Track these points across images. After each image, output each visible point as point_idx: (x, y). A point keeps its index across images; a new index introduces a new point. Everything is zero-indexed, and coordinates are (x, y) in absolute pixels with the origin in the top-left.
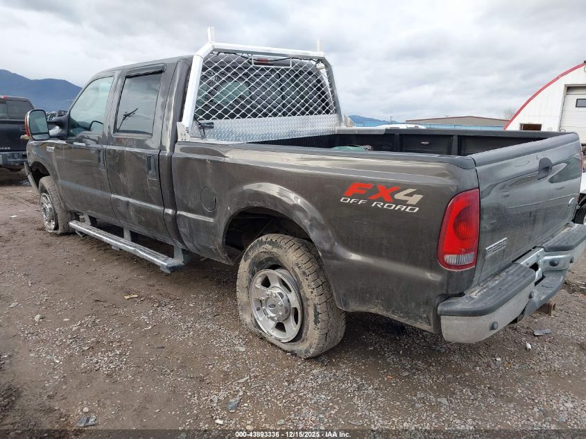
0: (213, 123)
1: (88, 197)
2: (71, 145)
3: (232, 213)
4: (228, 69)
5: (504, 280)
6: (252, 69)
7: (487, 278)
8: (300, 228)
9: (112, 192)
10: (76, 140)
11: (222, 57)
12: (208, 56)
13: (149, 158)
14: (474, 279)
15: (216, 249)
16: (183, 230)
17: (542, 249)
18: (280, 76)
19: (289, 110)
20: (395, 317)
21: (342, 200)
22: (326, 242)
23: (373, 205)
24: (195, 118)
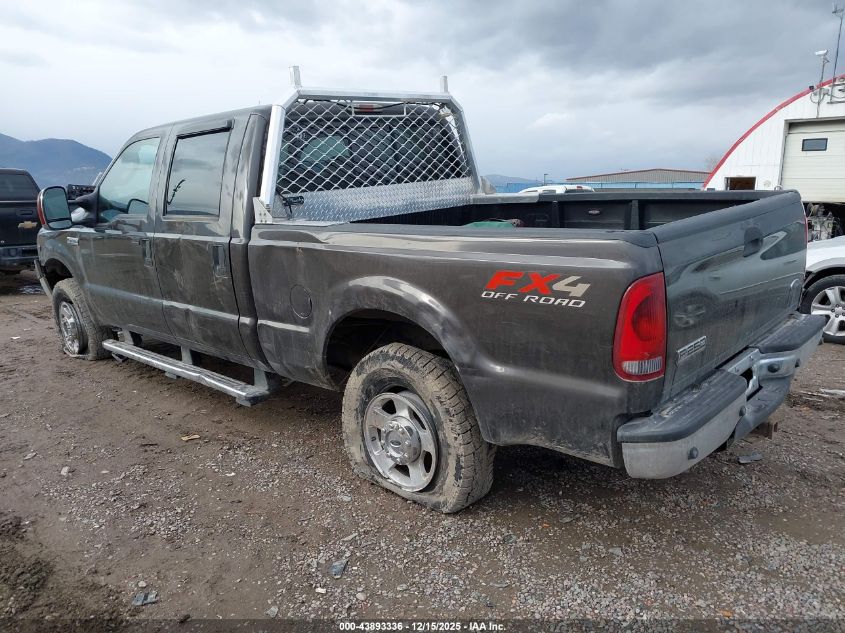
0: (302, 197)
1: (130, 306)
2: (103, 235)
3: (335, 319)
4: (320, 123)
5: (705, 392)
6: (352, 121)
7: (682, 391)
8: (429, 336)
9: (163, 297)
10: (110, 227)
11: (311, 106)
12: (292, 106)
13: (215, 247)
14: (664, 392)
15: (314, 370)
16: (267, 346)
17: (757, 350)
18: (391, 129)
19: (406, 174)
20: (562, 449)
21: (483, 296)
22: (465, 352)
23: (525, 300)
24: (278, 191)
